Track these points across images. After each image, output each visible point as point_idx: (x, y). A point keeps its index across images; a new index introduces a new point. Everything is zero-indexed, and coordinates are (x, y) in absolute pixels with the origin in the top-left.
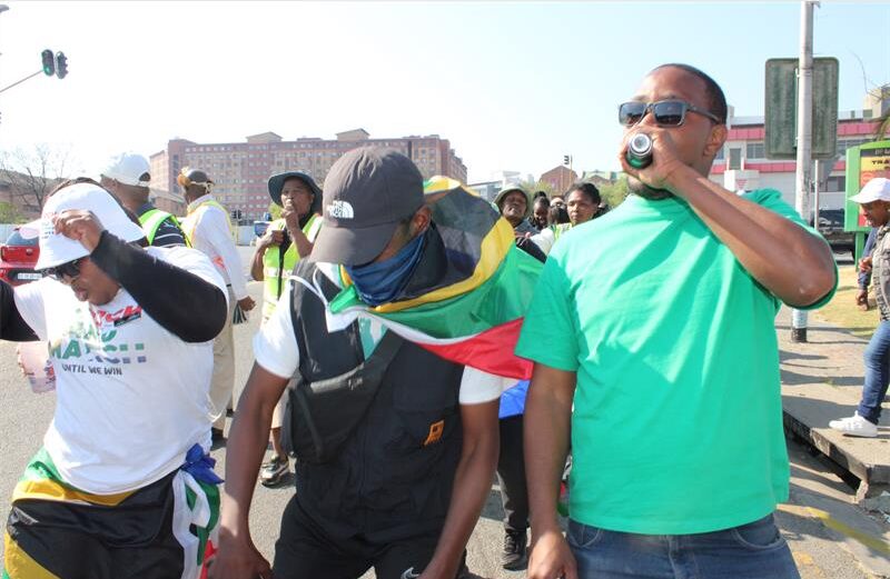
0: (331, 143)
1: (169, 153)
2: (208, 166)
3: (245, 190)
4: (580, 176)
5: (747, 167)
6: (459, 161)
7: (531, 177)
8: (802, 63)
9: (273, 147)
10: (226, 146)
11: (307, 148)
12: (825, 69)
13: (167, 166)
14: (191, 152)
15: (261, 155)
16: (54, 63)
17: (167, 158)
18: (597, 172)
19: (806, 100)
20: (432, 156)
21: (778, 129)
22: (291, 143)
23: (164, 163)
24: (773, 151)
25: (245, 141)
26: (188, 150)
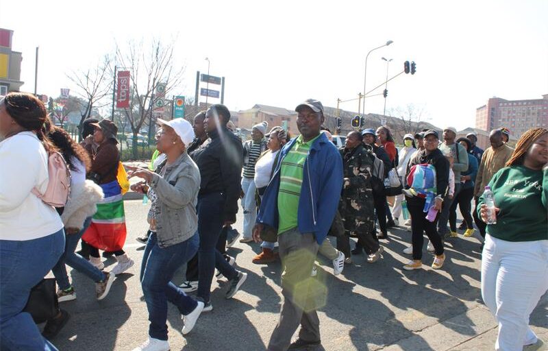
1: (489, 106)
2: (514, 114)
13: (487, 115)
14: (503, 105)
16: (409, 68)
17: (487, 110)
23: (485, 113)
25: (542, 98)
26: (501, 104)
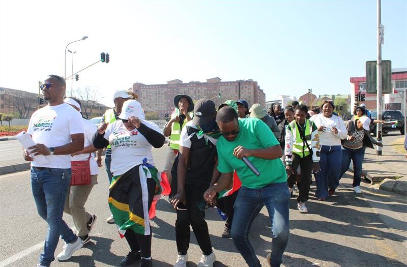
0: (204, 84)
1: (134, 89)
2: (150, 94)
3: (166, 105)
4: (318, 97)
5: (396, 92)
6: (262, 91)
7: (295, 97)
8: (378, 62)
9: (179, 86)
10: (158, 85)
11: (193, 86)
12: (386, 64)
14: (143, 88)
15: (173, 89)
16: (105, 58)
18: (326, 95)
19: (379, 75)
20: (249, 89)
21: (371, 84)
22: (187, 84)
24: (369, 92)
25: (167, 83)
26: (142, 87)
